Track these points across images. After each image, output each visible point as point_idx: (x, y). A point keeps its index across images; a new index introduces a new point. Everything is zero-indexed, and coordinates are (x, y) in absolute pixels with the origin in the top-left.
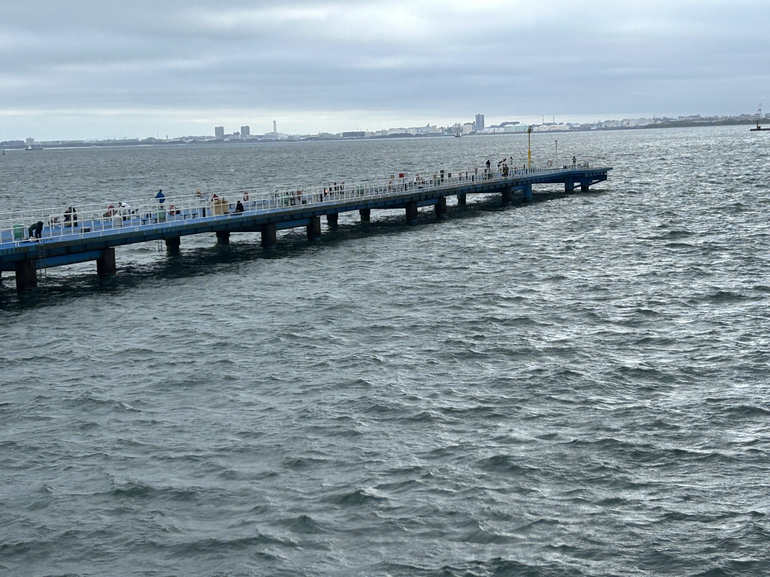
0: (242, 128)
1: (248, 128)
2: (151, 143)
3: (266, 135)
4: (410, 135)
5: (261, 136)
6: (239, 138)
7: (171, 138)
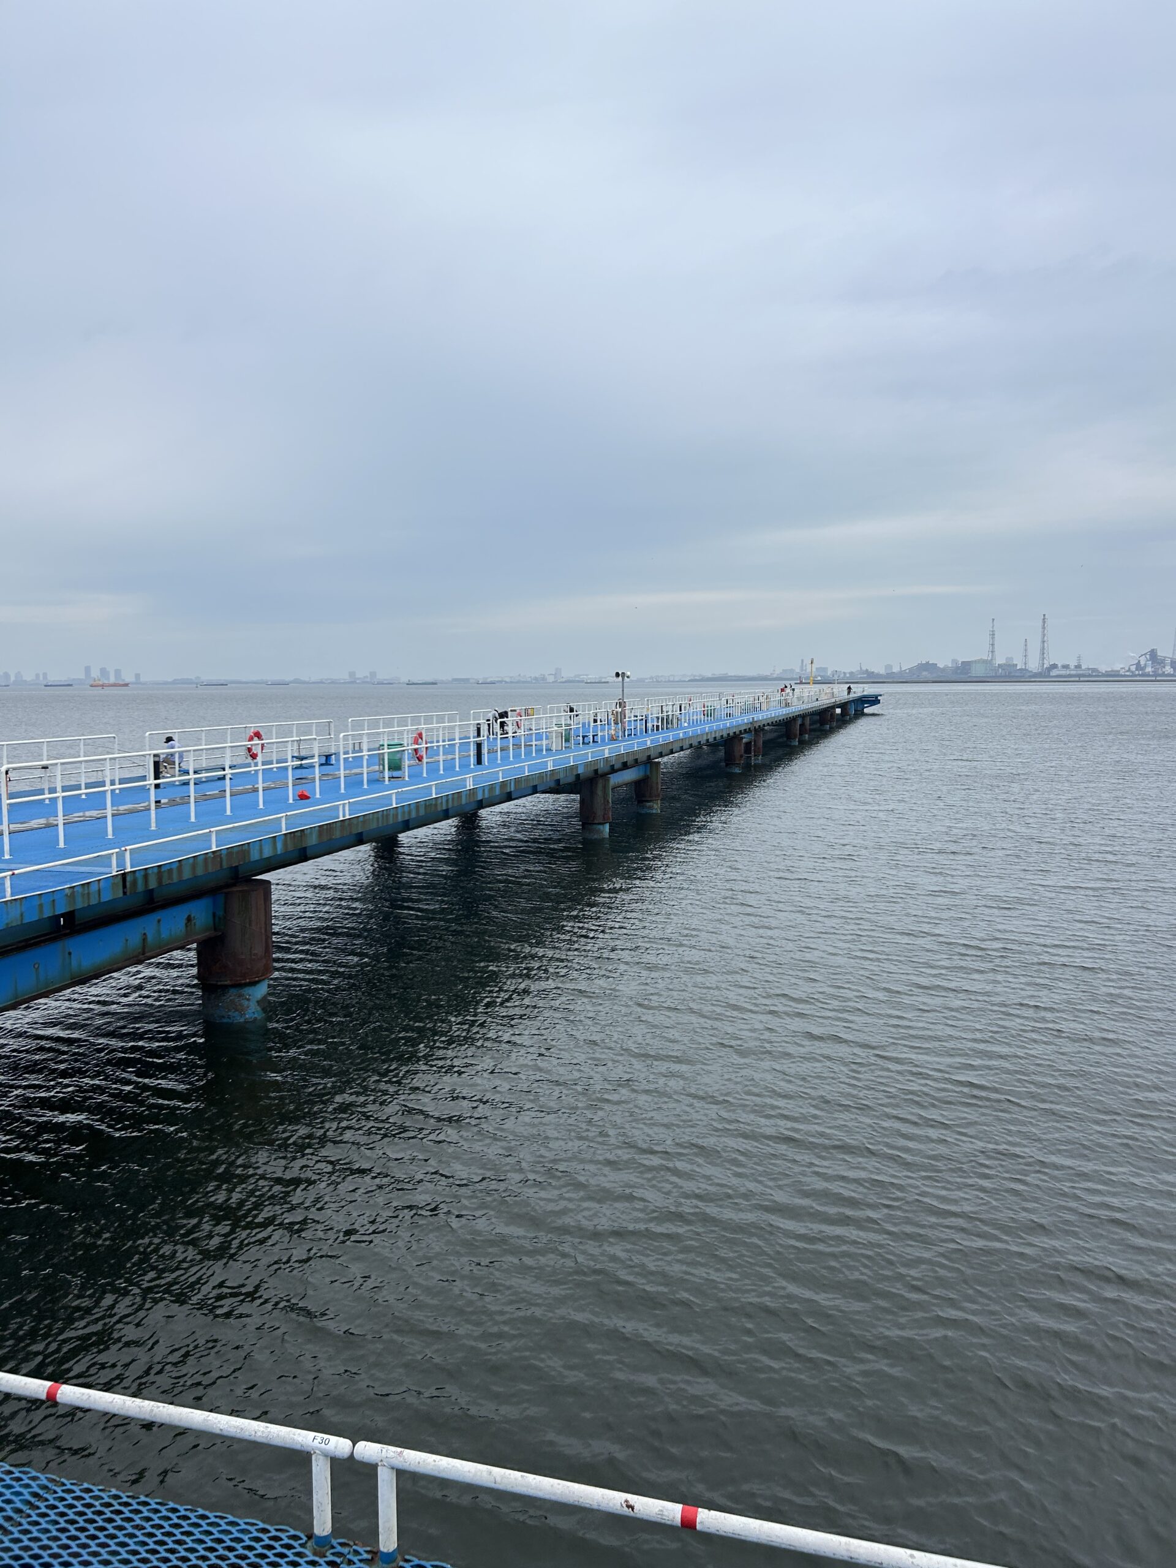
0: (371, 673)
6: (368, 680)
7: (313, 680)
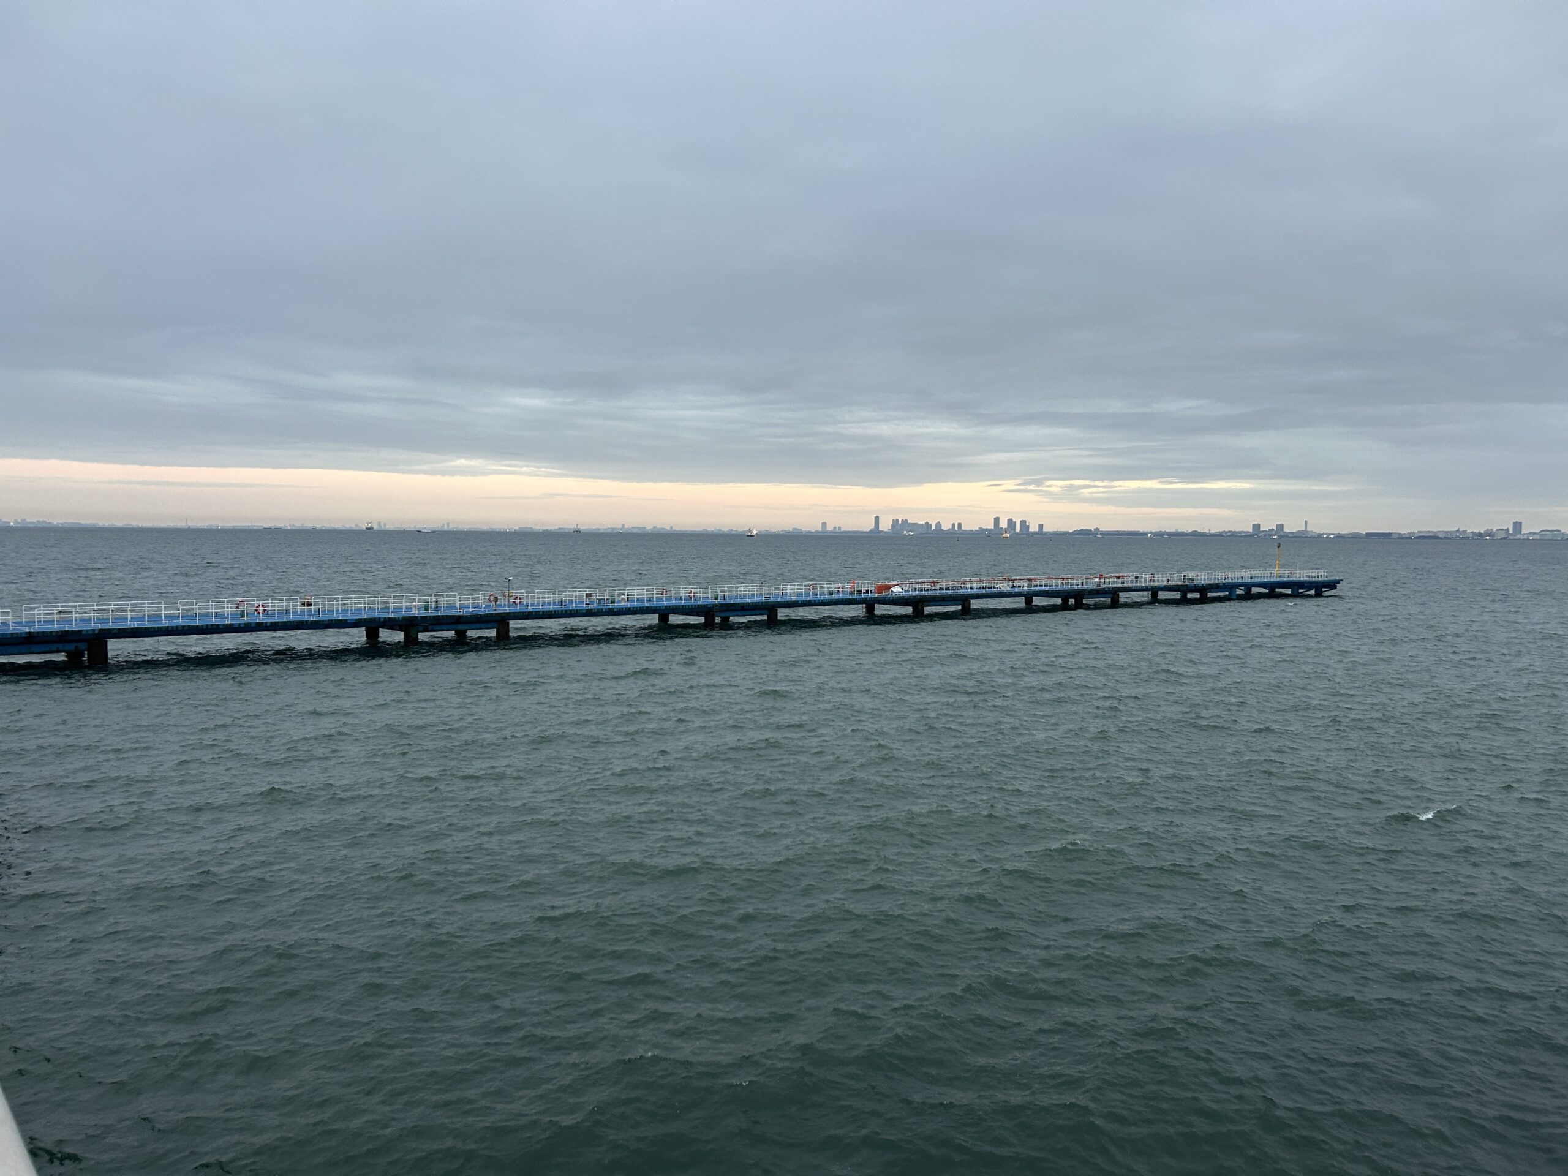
0: (1277, 526)
1: (1282, 525)
2: (1195, 535)
3: (1297, 532)
4: (1438, 538)
5: (1292, 533)
6: (1274, 533)
